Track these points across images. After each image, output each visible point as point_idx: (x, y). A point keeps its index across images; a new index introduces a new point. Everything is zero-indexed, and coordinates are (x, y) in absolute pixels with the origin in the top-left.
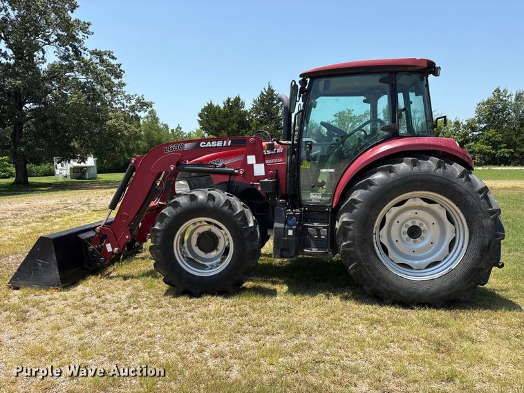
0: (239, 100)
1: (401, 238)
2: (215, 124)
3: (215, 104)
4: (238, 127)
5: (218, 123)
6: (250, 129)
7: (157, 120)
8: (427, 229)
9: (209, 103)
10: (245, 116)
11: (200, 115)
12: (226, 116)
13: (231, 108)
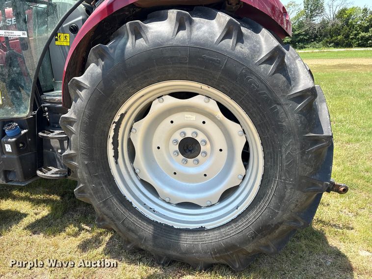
1: (167, 146)
8: (209, 153)
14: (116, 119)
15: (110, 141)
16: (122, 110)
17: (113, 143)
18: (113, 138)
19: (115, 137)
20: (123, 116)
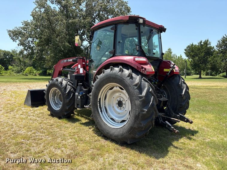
0: (208, 41)
2: (192, 54)
3: (194, 44)
4: (204, 55)
5: (194, 53)
6: (212, 55)
7: (171, 53)
9: (192, 44)
10: (211, 49)
11: (185, 50)
12: (199, 49)
13: (202, 45)
14: (98, 100)
15: (99, 107)
16: (99, 97)
17: (99, 108)
18: (99, 106)
19: (100, 105)
20: (100, 99)
